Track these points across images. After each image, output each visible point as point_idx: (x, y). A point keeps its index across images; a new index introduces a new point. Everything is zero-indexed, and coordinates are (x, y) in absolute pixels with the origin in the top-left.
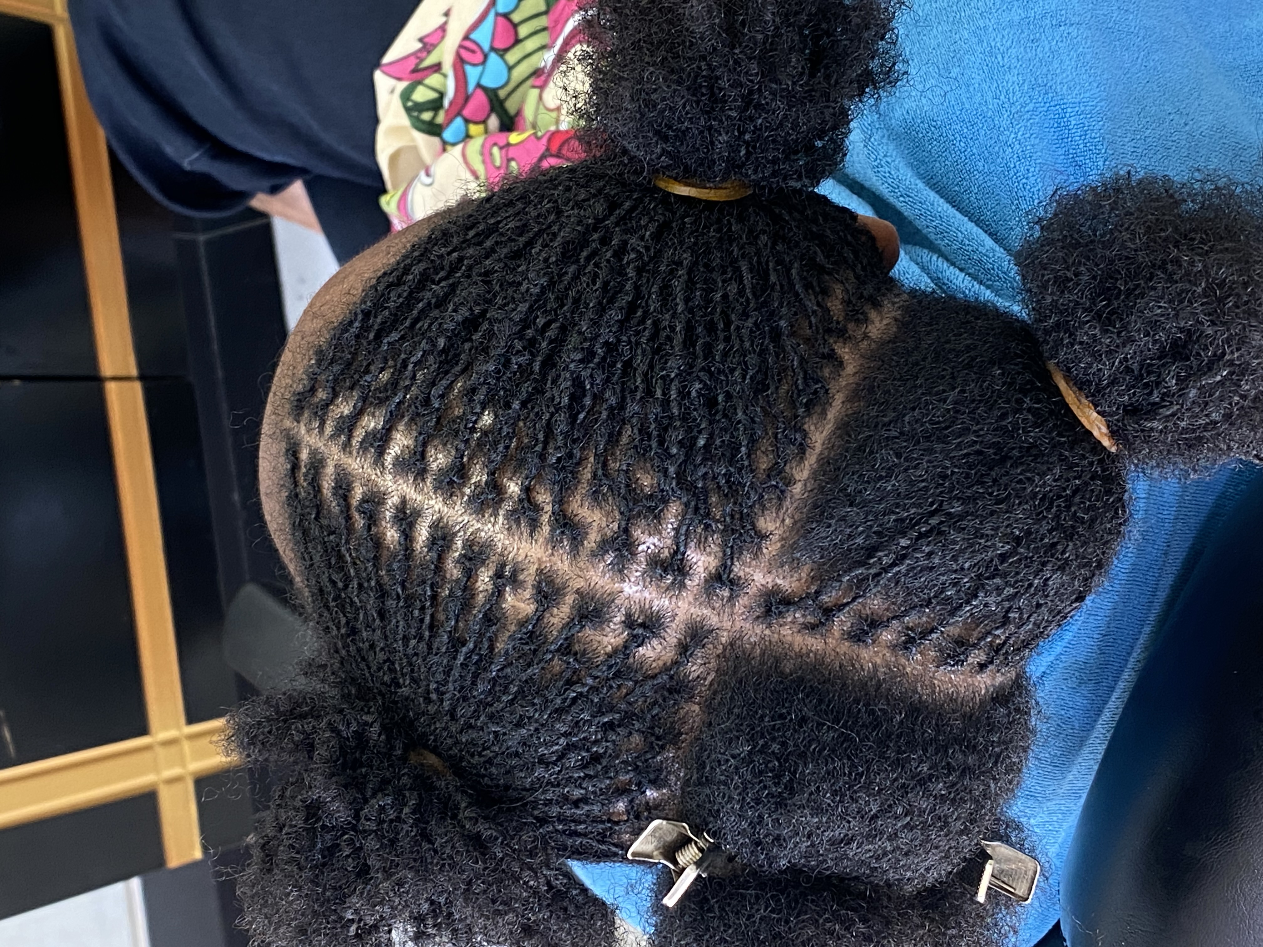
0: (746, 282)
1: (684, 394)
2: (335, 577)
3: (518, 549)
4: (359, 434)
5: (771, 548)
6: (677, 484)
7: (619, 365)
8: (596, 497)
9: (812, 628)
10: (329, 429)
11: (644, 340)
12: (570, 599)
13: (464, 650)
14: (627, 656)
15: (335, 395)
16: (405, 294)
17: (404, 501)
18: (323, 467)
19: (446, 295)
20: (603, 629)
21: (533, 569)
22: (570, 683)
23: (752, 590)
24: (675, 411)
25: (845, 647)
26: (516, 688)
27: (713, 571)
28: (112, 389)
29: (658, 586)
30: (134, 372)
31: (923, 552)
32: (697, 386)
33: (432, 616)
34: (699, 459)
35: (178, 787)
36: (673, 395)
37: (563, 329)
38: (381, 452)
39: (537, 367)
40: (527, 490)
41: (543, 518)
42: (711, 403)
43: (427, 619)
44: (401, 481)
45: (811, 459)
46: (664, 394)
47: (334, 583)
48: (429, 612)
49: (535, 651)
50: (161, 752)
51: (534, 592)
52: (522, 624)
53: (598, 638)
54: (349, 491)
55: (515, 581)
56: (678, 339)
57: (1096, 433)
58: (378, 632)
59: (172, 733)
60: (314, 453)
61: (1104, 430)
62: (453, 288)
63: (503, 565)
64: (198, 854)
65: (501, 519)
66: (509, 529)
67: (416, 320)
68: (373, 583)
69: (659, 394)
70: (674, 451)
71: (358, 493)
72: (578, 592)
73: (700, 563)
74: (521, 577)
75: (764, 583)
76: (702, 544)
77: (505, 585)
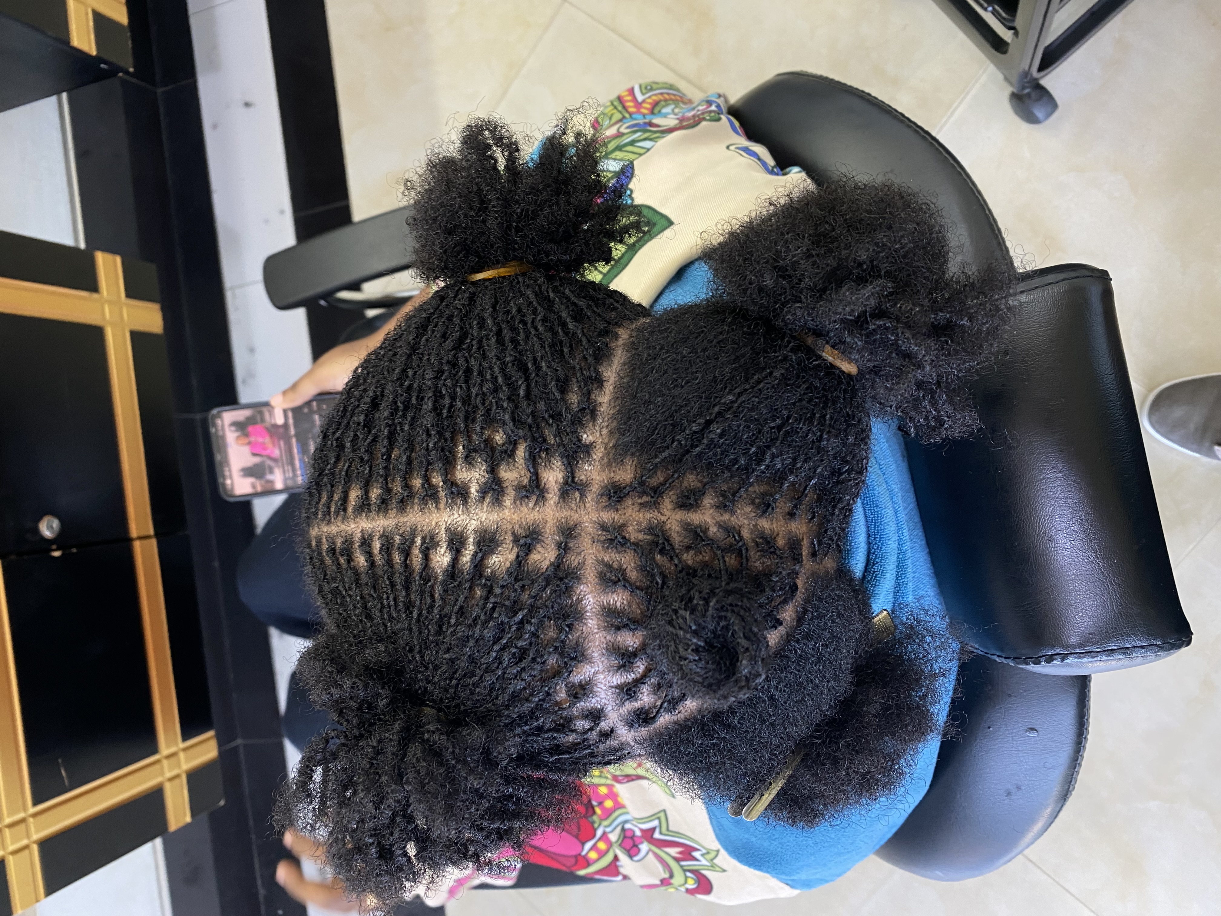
8: (470, 462)
12: (471, 539)
14: (523, 565)
20: (499, 552)
23: (594, 487)
28: (137, 545)
30: (152, 532)
35: (177, 781)
50: (165, 763)
51: (448, 545)
52: (446, 571)
53: (498, 560)
55: (434, 544)
59: (173, 749)
63: (425, 537)
64: (188, 819)
66: (422, 511)
72: (475, 532)
73: (551, 479)
74: (438, 539)
75: (602, 480)
76: (548, 464)
77: (429, 552)
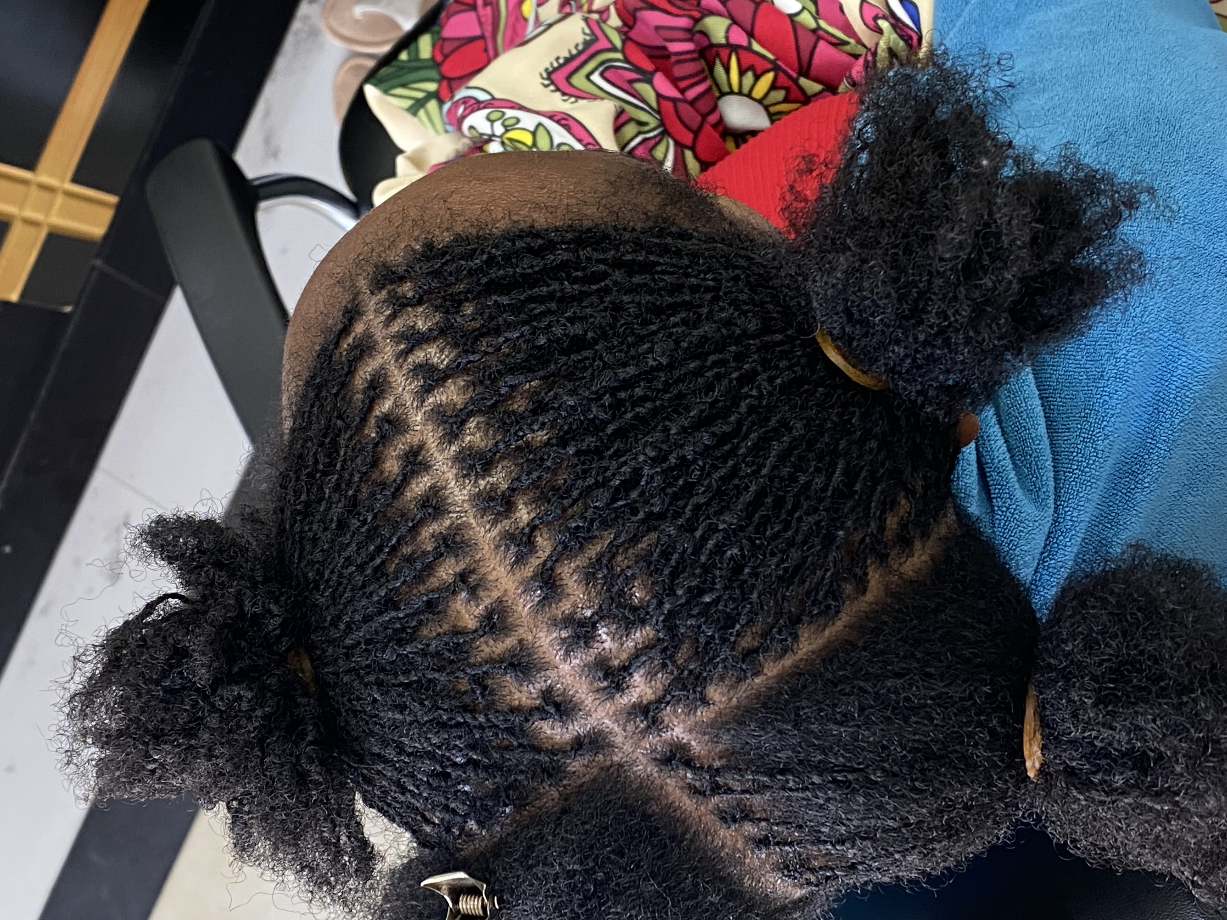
0: (834, 480)
1: (719, 549)
2: (321, 458)
3: (494, 569)
4: (419, 356)
5: (704, 714)
6: (664, 621)
7: (681, 482)
8: (589, 578)
9: (695, 791)
10: (396, 327)
11: (716, 475)
12: (510, 642)
13: (393, 614)
14: (527, 720)
15: (420, 302)
16: (537, 269)
17: (422, 446)
18: (370, 356)
19: (573, 298)
20: (521, 685)
21: (496, 594)
22: (465, 708)
23: (667, 736)
24: (703, 559)
25: (710, 820)
26: (415, 678)
27: (645, 702)
29: (591, 683)
31: (826, 794)
32: (735, 551)
33: (383, 562)
34: (695, 612)
35: (32, 232)
36: (711, 544)
37: (655, 412)
38: (427, 390)
39: (610, 429)
40: (533, 527)
41: (532, 560)
42: (737, 569)
43: (378, 561)
44: (430, 428)
45: (788, 661)
46: (702, 536)
47: (316, 462)
48: (383, 556)
49: (452, 662)
50: (34, 192)
51: (484, 614)
52: (457, 632)
53: (513, 690)
54: (379, 397)
55: (473, 592)
56: (747, 497)
57: (1028, 764)
58: (328, 534)
59: (54, 182)
60: (368, 335)
61: (1037, 765)
62: (583, 295)
63: (473, 571)
65: (495, 532)
66: (497, 547)
67: (531, 299)
68: (350, 493)
69: (698, 534)
70: (680, 592)
71: (386, 406)
72: (521, 641)
73: (637, 689)
74: (482, 594)
75: (680, 736)
76: (651, 675)
77: (462, 590)
